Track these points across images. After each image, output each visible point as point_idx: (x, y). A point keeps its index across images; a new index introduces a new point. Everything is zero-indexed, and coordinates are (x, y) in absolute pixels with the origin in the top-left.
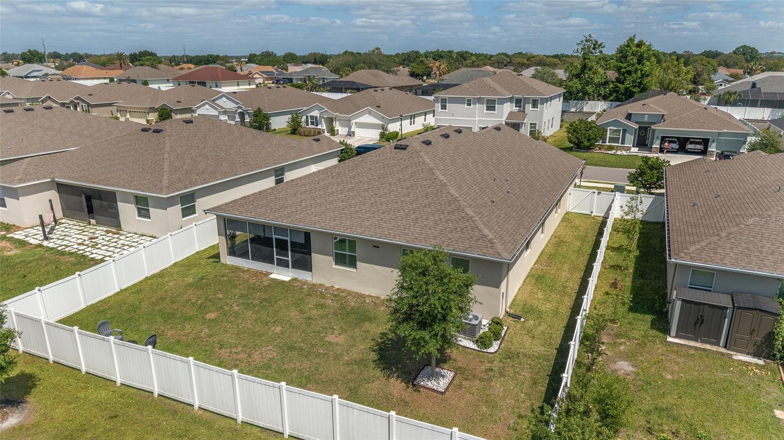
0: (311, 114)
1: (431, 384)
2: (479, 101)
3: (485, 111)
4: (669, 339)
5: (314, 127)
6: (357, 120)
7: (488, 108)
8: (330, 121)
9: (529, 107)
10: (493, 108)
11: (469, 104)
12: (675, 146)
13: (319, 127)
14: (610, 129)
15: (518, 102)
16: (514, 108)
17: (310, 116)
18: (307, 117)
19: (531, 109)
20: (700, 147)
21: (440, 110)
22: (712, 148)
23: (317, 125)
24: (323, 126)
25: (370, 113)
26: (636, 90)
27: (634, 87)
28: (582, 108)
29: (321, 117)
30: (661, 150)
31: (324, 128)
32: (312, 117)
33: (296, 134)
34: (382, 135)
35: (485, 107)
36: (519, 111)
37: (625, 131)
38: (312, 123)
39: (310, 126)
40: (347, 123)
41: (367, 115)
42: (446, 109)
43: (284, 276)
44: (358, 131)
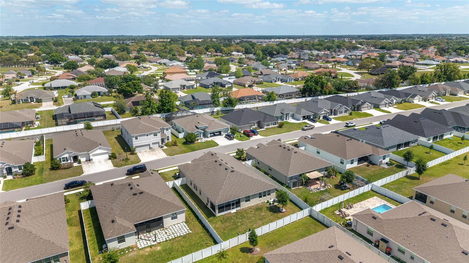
0: (63, 156)
1: (284, 211)
2: (151, 134)
3: (154, 137)
4: (292, 189)
6: (94, 153)
7: (154, 136)
9: (165, 131)
10: (156, 135)
11: (147, 136)
12: (213, 134)
13: (69, 161)
14: (196, 134)
17: (62, 158)
18: (60, 159)
20: (218, 133)
21: (135, 140)
22: (222, 133)
23: (67, 161)
24: (72, 161)
25: (100, 148)
26: (171, 109)
29: (70, 157)
30: (211, 136)
33: (59, 169)
37: (200, 133)
38: (64, 161)
39: (63, 163)
40: (87, 155)
41: (99, 150)
42: (137, 139)
43: (233, 211)
44: (95, 159)
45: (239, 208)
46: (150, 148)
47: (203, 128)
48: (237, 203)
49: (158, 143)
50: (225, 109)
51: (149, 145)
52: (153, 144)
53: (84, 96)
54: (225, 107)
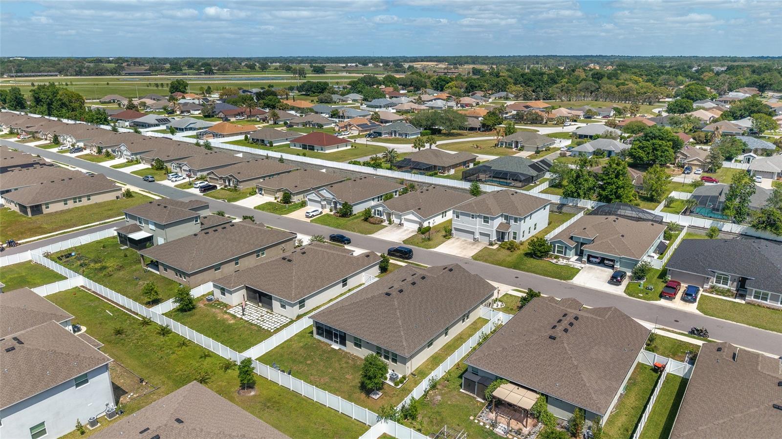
0: (378, 209)
1: (373, 397)
2: (479, 216)
3: (483, 223)
4: (461, 390)
5: (379, 216)
6: (406, 217)
7: (485, 222)
8: (389, 215)
9: (512, 222)
10: (487, 222)
11: (473, 218)
13: (382, 217)
14: (558, 246)
15: (506, 218)
16: (504, 220)
18: (375, 210)
19: (513, 223)
21: (456, 219)
22: (617, 265)
23: (381, 216)
24: (384, 217)
25: (413, 214)
26: (613, 197)
27: (611, 195)
28: (577, 204)
29: (384, 212)
31: (385, 218)
32: (378, 211)
33: (367, 221)
34: (420, 229)
35: (483, 221)
36: (506, 223)
37: (566, 248)
38: (378, 214)
39: (377, 216)
40: (399, 217)
41: (411, 215)
42: (459, 218)
43: (336, 347)
44: (406, 224)
45: (343, 348)
46: (474, 239)
47: (581, 241)
48: (342, 339)
49: (488, 235)
50: (753, 232)
51: (473, 233)
52: (481, 234)
53: (579, 152)
54: (754, 230)
